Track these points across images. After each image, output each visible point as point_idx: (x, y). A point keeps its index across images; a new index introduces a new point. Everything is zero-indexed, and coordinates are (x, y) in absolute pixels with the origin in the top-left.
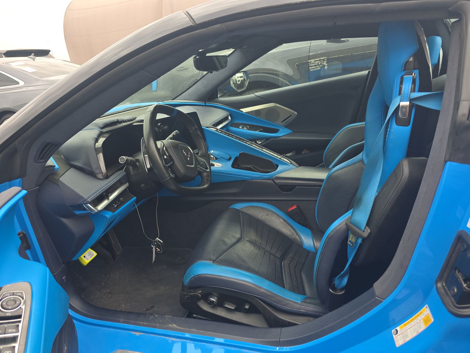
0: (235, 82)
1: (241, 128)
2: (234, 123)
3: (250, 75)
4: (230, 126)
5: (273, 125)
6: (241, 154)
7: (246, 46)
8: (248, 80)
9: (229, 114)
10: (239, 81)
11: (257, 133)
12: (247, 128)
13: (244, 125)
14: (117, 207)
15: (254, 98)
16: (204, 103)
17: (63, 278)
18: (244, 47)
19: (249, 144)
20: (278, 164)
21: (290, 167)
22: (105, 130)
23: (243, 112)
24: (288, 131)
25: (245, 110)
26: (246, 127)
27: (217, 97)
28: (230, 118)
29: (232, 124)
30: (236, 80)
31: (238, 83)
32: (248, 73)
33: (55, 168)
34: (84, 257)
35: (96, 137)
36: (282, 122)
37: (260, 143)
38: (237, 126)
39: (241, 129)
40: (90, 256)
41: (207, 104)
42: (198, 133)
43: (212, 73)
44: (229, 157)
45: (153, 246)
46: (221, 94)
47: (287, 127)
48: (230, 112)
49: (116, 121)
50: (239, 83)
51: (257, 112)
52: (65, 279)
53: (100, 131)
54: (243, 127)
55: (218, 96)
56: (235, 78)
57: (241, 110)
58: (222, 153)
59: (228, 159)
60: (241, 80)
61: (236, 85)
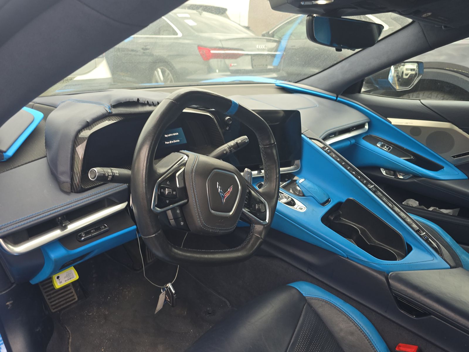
0: (400, 75)
1: (379, 145)
2: (371, 136)
3: (425, 70)
4: (363, 138)
5: (437, 157)
6: (348, 200)
7: (430, 14)
8: (420, 77)
9: (368, 120)
10: (407, 75)
11: (402, 161)
12: (389, 149)
13: (386, 143)
14: (84, 240)
15: (418, 106)
16: (336, 96)
17: (8, 303)
18: (424, 16)
19: (370, 189)
20: (413, 247)
21: (435, 261)
22: (115, 111)
23: (391, 123)
24: (460, 175)
25: (395, 121)
26: (387, 147)
27: (359, 92)
28: (367, 127)
29: (367, 137)
30: (403, 72)
31: (405, 77)
32: (425, 66)
33: (4, 154)
34: (58, 277)
35: (88, 121)
36: (454, 157)
37: (402, 178)
38: (374, 141)
39: (378, 147)
40: (66, 279)
41: (338, 99)
42: (272, 153)
43: (341, 50)
44: (326, 199)
45: (162, 291)
46: (368, 88)
47: (460, 167)
48: (370, 119)
49: (134, 100)
50: (407, 77)
51: (415, 130)
52: (10, 306)
53: (106, 111)
54: (382, 146)
55: (363, 90)
56: (402, 69)
57: (390, 119)
58: (316, 188)
59: (322, 202)
60: (411, 74)
61: (400, 80)
